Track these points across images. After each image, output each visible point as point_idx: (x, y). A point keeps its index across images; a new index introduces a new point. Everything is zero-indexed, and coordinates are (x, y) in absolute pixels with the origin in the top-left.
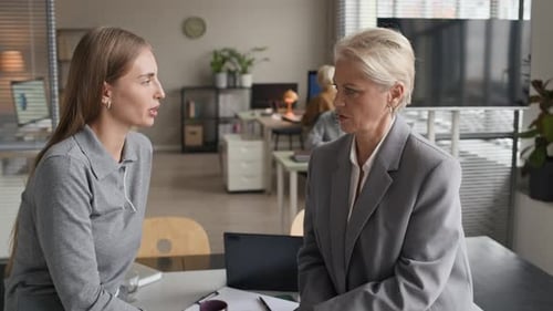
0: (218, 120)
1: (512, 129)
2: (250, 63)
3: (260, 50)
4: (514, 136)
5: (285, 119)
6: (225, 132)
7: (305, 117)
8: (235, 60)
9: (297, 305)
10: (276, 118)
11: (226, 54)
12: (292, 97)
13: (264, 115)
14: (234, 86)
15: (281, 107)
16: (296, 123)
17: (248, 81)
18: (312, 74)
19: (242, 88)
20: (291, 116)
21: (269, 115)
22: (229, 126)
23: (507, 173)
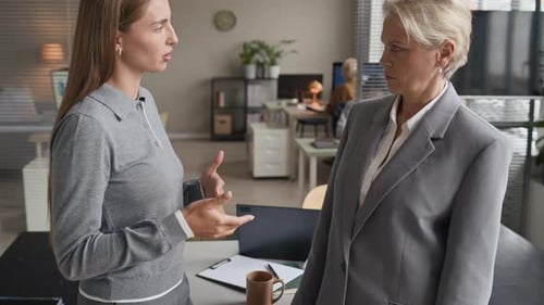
0: (246, 110)
1: (526, 119)
2: (278, 55)
3: (289, 42)
4: (530, 125)
5: (309, 109)
6: (253, 121)
7: (329, 106)
8: (263, 52)
9: (301, 272)
10: (301, 107)
11: (255, 46)
12: (317, 87)
13: (290, 105)
14: (262, 78)
15: (306, 97)
16: (320, 112)
17: (276, 72)
18: (337, 65)
19: (270, 79)
20: (316, 106)
21: (295, 105)
22: (257, 116)
23: (522, 161)
